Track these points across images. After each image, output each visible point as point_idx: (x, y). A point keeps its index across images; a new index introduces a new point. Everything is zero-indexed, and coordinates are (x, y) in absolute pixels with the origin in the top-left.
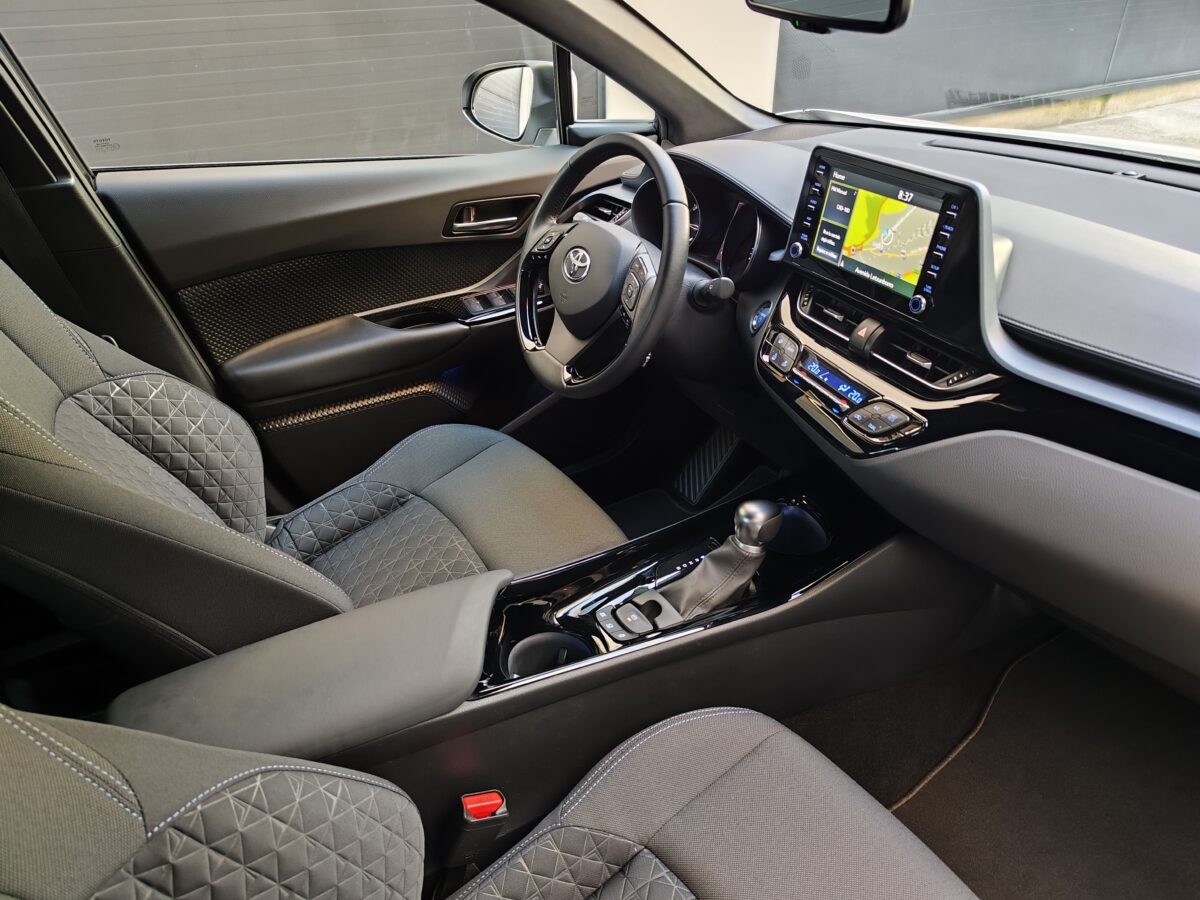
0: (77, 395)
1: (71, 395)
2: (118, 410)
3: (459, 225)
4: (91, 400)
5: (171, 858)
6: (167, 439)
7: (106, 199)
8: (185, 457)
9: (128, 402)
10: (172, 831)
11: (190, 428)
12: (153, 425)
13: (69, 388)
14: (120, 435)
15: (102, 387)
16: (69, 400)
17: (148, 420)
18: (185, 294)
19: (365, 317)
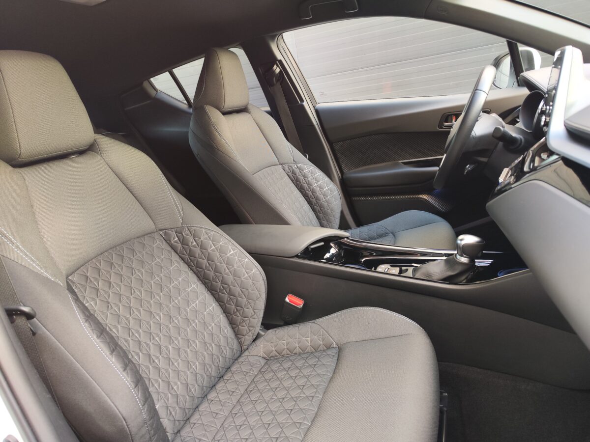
0: (283, 165)
1: (281, 164)
2: (293, 173)
3: (447, 124)
4: (286, 167)
5: (183, 234)
6: (306, 186)
7: (317, 111)
8: (310, 193)
9: (297, 171)
10: (187, 228)
11: (314, 184)
12: (303, 180)
13: (281, 162)
14: (292, 180)
15: (291, 165)
16: (280, 166)
17: (301, 178)
18: (336, 145)
19: (403, 163)
